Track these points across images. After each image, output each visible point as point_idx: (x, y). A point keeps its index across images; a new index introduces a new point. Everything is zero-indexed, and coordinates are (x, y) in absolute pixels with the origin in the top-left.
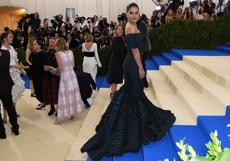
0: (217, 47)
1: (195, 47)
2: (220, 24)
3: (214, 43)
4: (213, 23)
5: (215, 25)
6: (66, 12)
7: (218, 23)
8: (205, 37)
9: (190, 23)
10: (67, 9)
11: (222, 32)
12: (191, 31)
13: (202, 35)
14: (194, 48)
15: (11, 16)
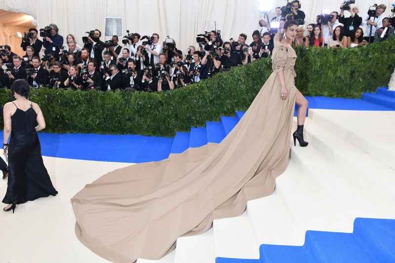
0: (362, 94)
1: (326, 93)
2: (370, 56)
3: (359, 87)
4: (359, 53)
5: (362, 57)
6: (106, 25)
7: (368, 54)
8: (343, 77)
9: (318, 53)
10: (108, 21)
11: (373, 69)
12: (319, 67)
13: (339, 74)
14: (323, 95)
15: (5, 25)
